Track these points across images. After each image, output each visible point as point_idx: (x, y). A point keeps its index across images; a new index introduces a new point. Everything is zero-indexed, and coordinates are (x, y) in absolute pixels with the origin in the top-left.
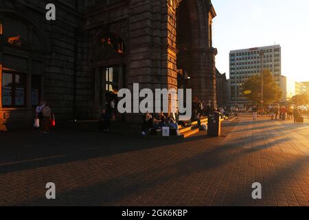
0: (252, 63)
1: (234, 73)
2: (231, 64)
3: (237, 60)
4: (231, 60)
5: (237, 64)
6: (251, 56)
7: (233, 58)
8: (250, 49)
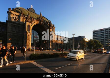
0: (101, 34)
1: (94, 37)
2: (93, 35)
3: (96, 34)
4: (93, 34)
5: (96, 35)
6: (101, 32)
7: (94, 35)
8: (101, 29)
